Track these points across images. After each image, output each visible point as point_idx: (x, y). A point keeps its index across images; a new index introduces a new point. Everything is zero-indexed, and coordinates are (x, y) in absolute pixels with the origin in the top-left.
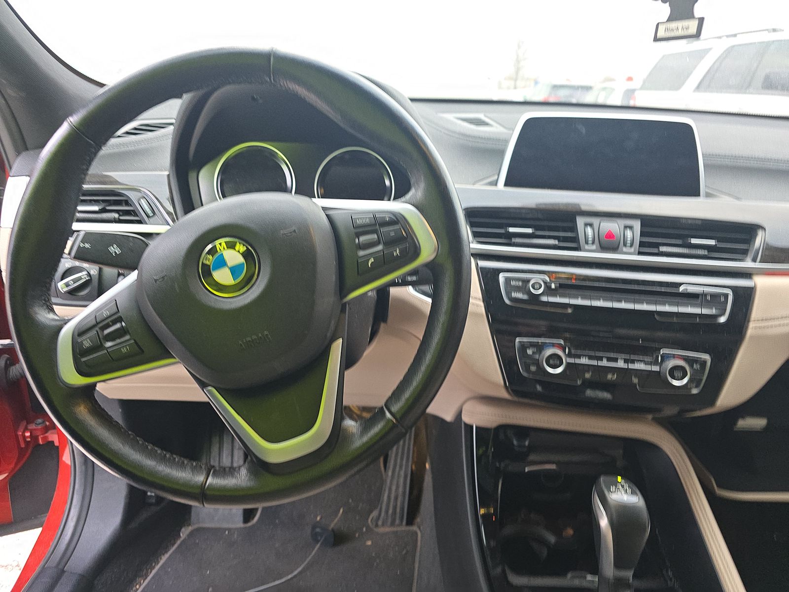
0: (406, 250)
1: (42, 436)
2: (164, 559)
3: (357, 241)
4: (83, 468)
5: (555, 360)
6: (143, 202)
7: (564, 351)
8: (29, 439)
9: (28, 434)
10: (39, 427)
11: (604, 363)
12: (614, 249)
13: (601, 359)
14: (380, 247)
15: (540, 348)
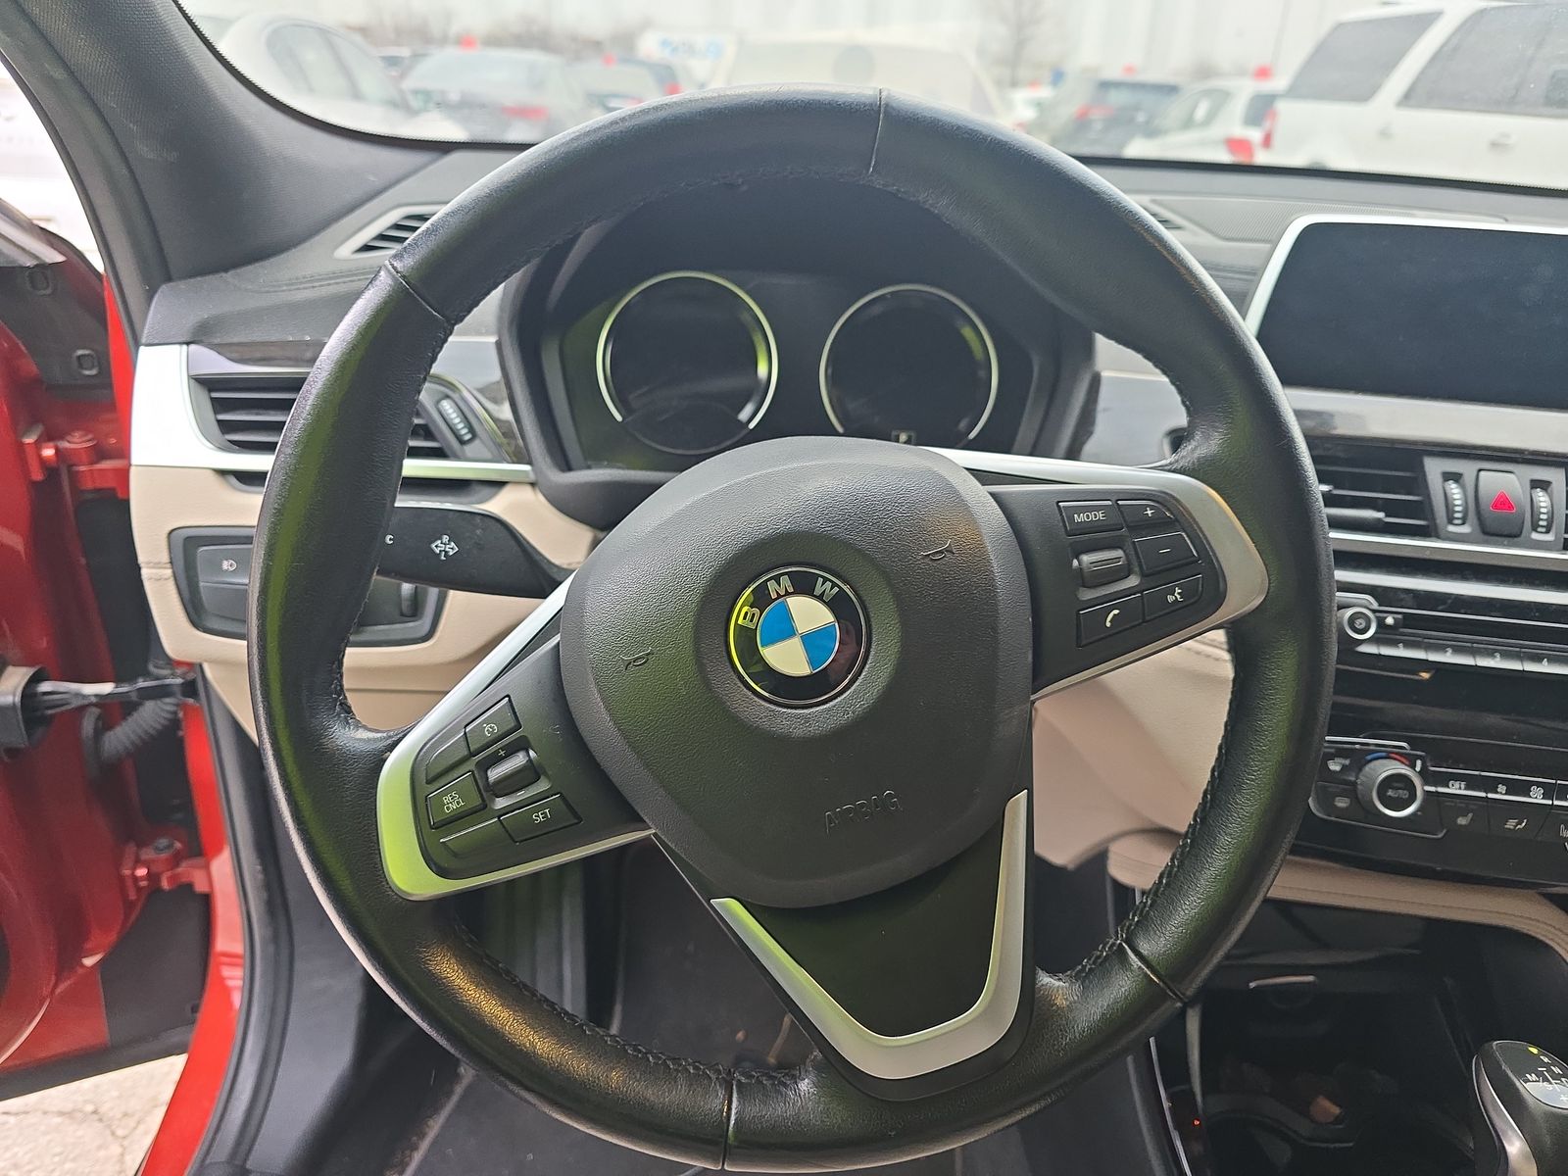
0: (1197, 590)
1: (169, 873)
2: (435, 1126)
3: (1075, 563)
4: (271, 949)
5: (1396, 789)
6: (447, 406)
7: (1413, 767)
8: (143, 884)
9: (142, 872)
10: (164, 856)
11: (1501, 794)
12: (1511, 534)
13: (1491, 785)
14: (1133, 581)
15: (1359, 759)
